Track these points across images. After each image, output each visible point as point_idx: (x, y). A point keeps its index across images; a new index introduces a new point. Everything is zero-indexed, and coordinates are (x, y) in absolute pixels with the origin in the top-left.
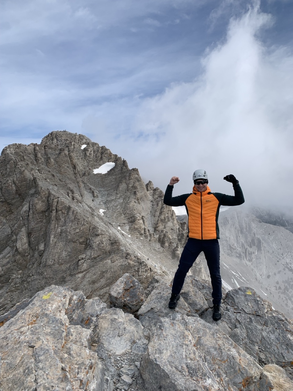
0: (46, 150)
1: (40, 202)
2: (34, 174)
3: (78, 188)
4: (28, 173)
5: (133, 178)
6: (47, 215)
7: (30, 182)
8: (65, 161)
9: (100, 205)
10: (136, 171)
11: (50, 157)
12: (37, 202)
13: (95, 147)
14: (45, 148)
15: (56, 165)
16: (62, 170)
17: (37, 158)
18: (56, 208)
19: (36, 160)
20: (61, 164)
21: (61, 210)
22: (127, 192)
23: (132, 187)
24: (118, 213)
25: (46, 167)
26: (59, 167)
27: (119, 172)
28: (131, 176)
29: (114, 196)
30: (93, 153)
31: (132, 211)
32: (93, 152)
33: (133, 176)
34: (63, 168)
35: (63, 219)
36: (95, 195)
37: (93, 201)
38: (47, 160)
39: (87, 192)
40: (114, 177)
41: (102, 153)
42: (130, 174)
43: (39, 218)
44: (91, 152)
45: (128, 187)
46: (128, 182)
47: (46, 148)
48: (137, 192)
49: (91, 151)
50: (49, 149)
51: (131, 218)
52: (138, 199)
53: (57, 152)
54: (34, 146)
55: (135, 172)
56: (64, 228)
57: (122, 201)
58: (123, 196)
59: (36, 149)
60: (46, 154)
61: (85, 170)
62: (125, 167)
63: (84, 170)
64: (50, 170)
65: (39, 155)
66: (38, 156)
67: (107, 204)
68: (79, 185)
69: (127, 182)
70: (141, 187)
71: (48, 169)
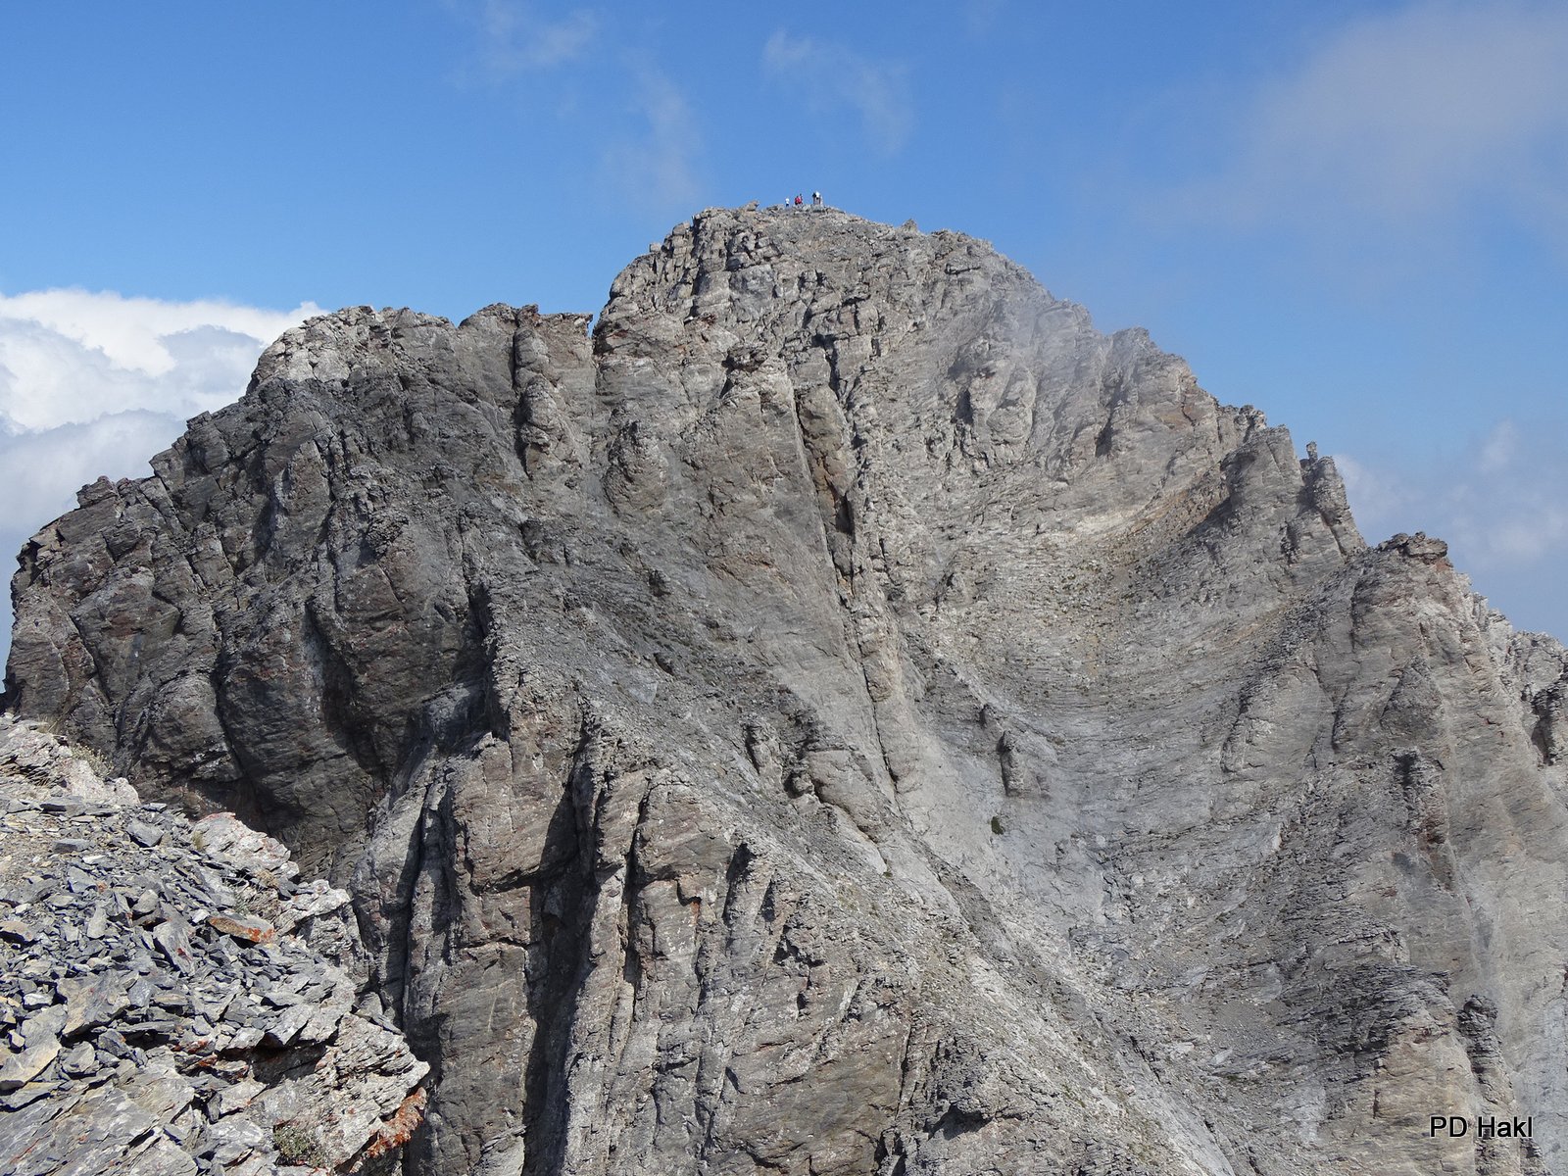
0: (613, 361)
1: (504, 794)
2: (480, 561)
3: (869, 702)
4: (431, 547)
5: (1388, 625)
6: (557, 912)
7: (437, 626)
8: (764, 462)
9: (1057, 869)
10: (1425, 559)
11: (634, 427)
12: (481, 789)
13: (1056, 341)
14: (601, 349)
15: (683, 494)
16: (736, 541)
17: (525, 431)
18: (631, 856)
19: (520, 449)
20: (730, 489)
21: (667, 873)
22: (1331, 756)
23: (1383, 713)
24: (1224, 959)
25: (601, 512)
26: (708, 508)
27: (1259, 569)
28: (1378, 609)
29: (1196, 791)
30: (1032, 394)
31: (1363, 947)
32: (1030, 385)
33: (1399, 608)
34: (745, 516)
35: (680, 956)
36: (1022, 779)
37: (996, 826)
38: (614, 452)
39: (951, 741)
40: (1206, 615)
41: (1115, 394)
42: (1365, 592)
43: (486, 933)
44: (1018, 386)
45: (1337, 714)
46: (1345, 666)
47: (611, 350)
48: (1422, 764)
49: (1015, 378)
50: (636, 354)
51: (1353, 1007)
52: (1436, 839)
53: (699, 378)
54: (512, 330)
55: (1420, 573)
56: (684, 1028)
57: (1276, 842)
58: (1287, 804)
59: (525, 357)
60: (608, 398)
61: (954, 547)
62: (1317, 525)
63: (942, 547)
64: (634, 535)
65: (549, 406)
66: (538, 413)
67: (1127, 864)
68: (878, 676)
69: (1328, 667)
70: (1468, 716)
71: (619, 526)
